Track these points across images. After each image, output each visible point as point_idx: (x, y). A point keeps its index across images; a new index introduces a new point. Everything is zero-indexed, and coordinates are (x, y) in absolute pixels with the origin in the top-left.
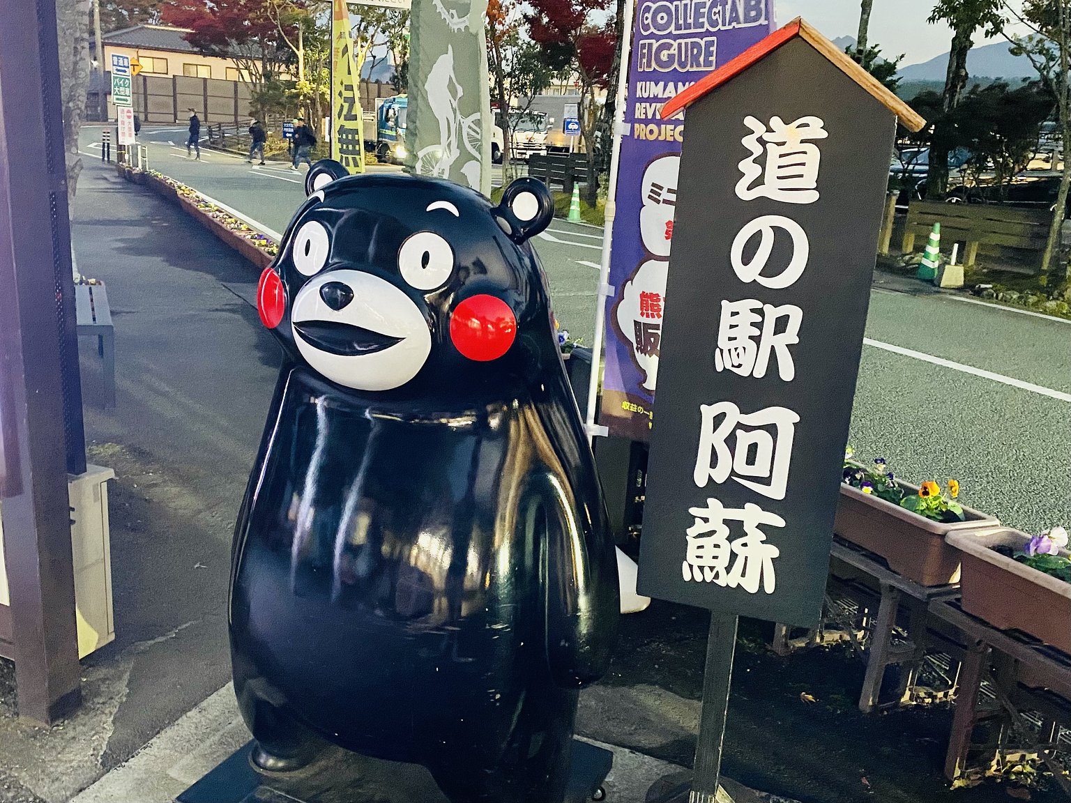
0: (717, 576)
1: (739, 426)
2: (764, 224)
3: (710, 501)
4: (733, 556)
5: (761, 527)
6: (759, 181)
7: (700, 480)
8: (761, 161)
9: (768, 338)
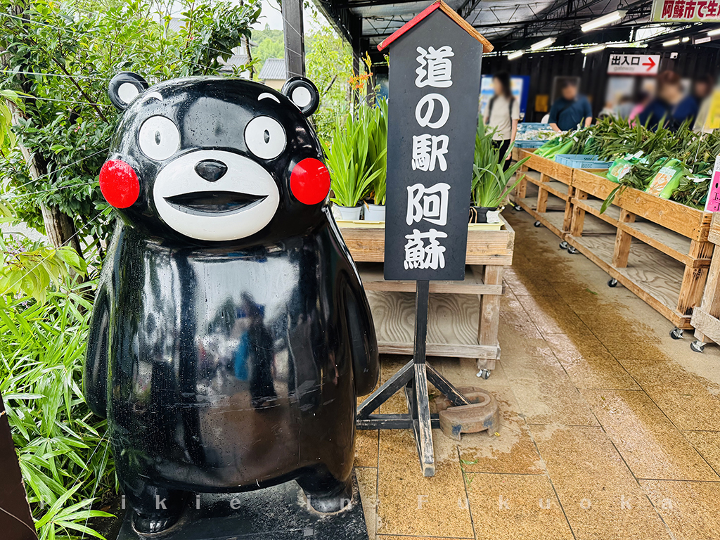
0: (419, 265)
1: (425, 194)
2: (429, 98)
3: (415, 231)
4: (426, 254)
5: (437, 239)
6: (426, 78)
7: (409, 222)
8: (426, 68)
9: (435, 152)
